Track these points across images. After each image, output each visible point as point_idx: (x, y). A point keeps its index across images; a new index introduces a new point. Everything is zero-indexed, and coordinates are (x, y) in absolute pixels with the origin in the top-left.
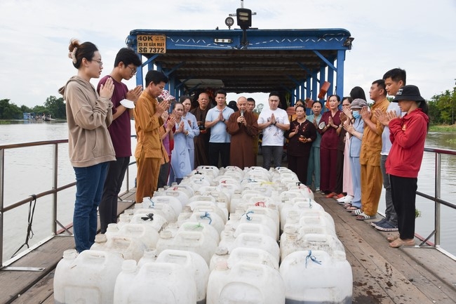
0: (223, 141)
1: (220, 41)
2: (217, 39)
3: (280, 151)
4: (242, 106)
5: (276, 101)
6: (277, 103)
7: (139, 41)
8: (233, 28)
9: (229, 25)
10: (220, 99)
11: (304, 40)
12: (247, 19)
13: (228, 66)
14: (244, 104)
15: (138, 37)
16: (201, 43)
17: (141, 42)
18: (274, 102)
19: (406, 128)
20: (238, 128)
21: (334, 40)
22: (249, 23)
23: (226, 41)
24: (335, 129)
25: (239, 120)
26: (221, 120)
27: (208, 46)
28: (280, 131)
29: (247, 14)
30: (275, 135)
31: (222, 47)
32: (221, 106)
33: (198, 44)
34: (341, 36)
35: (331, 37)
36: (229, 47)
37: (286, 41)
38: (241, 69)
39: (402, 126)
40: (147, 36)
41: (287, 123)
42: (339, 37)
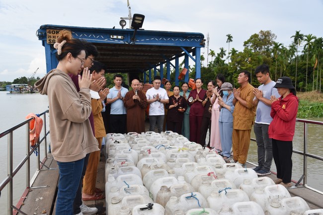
0: (122, 113)
1: (115, 37)
2: (113, 35)
3: (163, 118)
4: (136, 86)
5: (159, 83)
6: (160, 85)
7: (48, 34)
8: (125, 28)
9: (123, 26)
10: (119, 81)
11: (175, 40)
12: (140, 22)
13: (108, 55)
14: (137, 85)
15: (48, 30)
16: (100, 38)
17: (50, 35)
18: (158, 84)
19: (286, 107)
20: (133, 103)
21: (194, 40)
22: (141, 25)
23: (120, 37)
24: (201, 103)
25: (134, 97)
26: (120, 98)
27: (106, 41)
28: (162, 104)
29: (141, 19)
30: (159, 107)
31: (116, 42)
32: (119, 86)
33: (97, 39)
34: (199, 38)
35: (192, 38)
36: (122, 42)
37: (162, 39)
38: (119, 57)
39: (282, 106)
40: (55, 31)
41: (167, 98)
42: (197, 38)
